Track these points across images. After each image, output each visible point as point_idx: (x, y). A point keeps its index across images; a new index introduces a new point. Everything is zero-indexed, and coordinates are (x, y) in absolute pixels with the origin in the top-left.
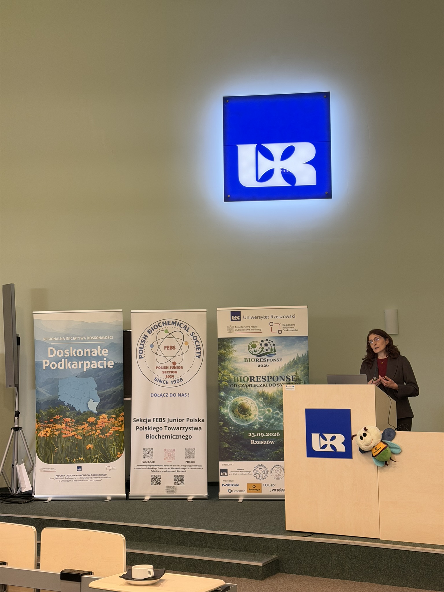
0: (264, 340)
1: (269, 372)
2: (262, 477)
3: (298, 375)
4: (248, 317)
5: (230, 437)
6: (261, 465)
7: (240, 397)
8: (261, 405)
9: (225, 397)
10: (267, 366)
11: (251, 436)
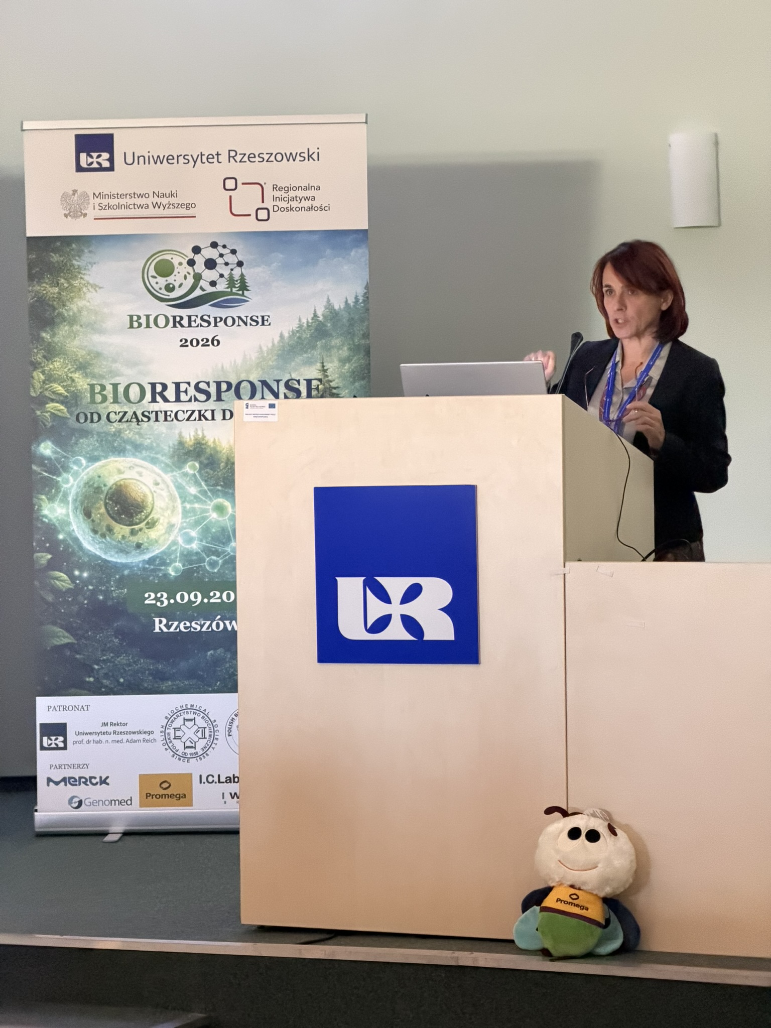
0: (204, 244)
1: (223, 367)
2: (193, 750)
3: (330, 378)
4: (141, 159)
5: (75, 608)
6: (192, 706)
7: (112, 458)
8: (193, 490)
9: (56, 459)
10: (215, 343)
11: (154, 602)
